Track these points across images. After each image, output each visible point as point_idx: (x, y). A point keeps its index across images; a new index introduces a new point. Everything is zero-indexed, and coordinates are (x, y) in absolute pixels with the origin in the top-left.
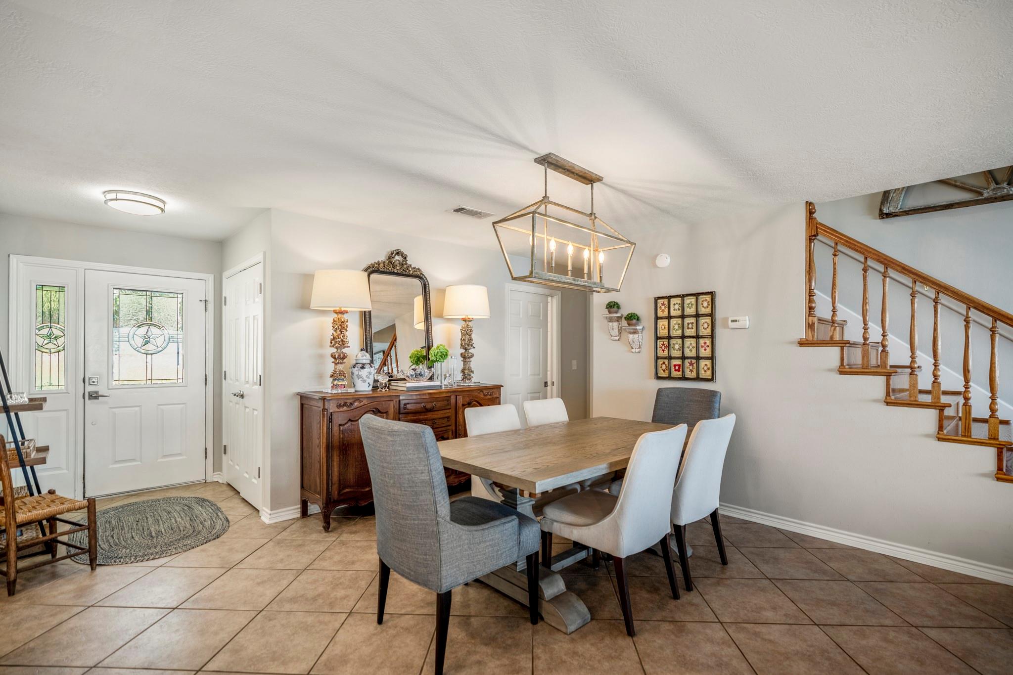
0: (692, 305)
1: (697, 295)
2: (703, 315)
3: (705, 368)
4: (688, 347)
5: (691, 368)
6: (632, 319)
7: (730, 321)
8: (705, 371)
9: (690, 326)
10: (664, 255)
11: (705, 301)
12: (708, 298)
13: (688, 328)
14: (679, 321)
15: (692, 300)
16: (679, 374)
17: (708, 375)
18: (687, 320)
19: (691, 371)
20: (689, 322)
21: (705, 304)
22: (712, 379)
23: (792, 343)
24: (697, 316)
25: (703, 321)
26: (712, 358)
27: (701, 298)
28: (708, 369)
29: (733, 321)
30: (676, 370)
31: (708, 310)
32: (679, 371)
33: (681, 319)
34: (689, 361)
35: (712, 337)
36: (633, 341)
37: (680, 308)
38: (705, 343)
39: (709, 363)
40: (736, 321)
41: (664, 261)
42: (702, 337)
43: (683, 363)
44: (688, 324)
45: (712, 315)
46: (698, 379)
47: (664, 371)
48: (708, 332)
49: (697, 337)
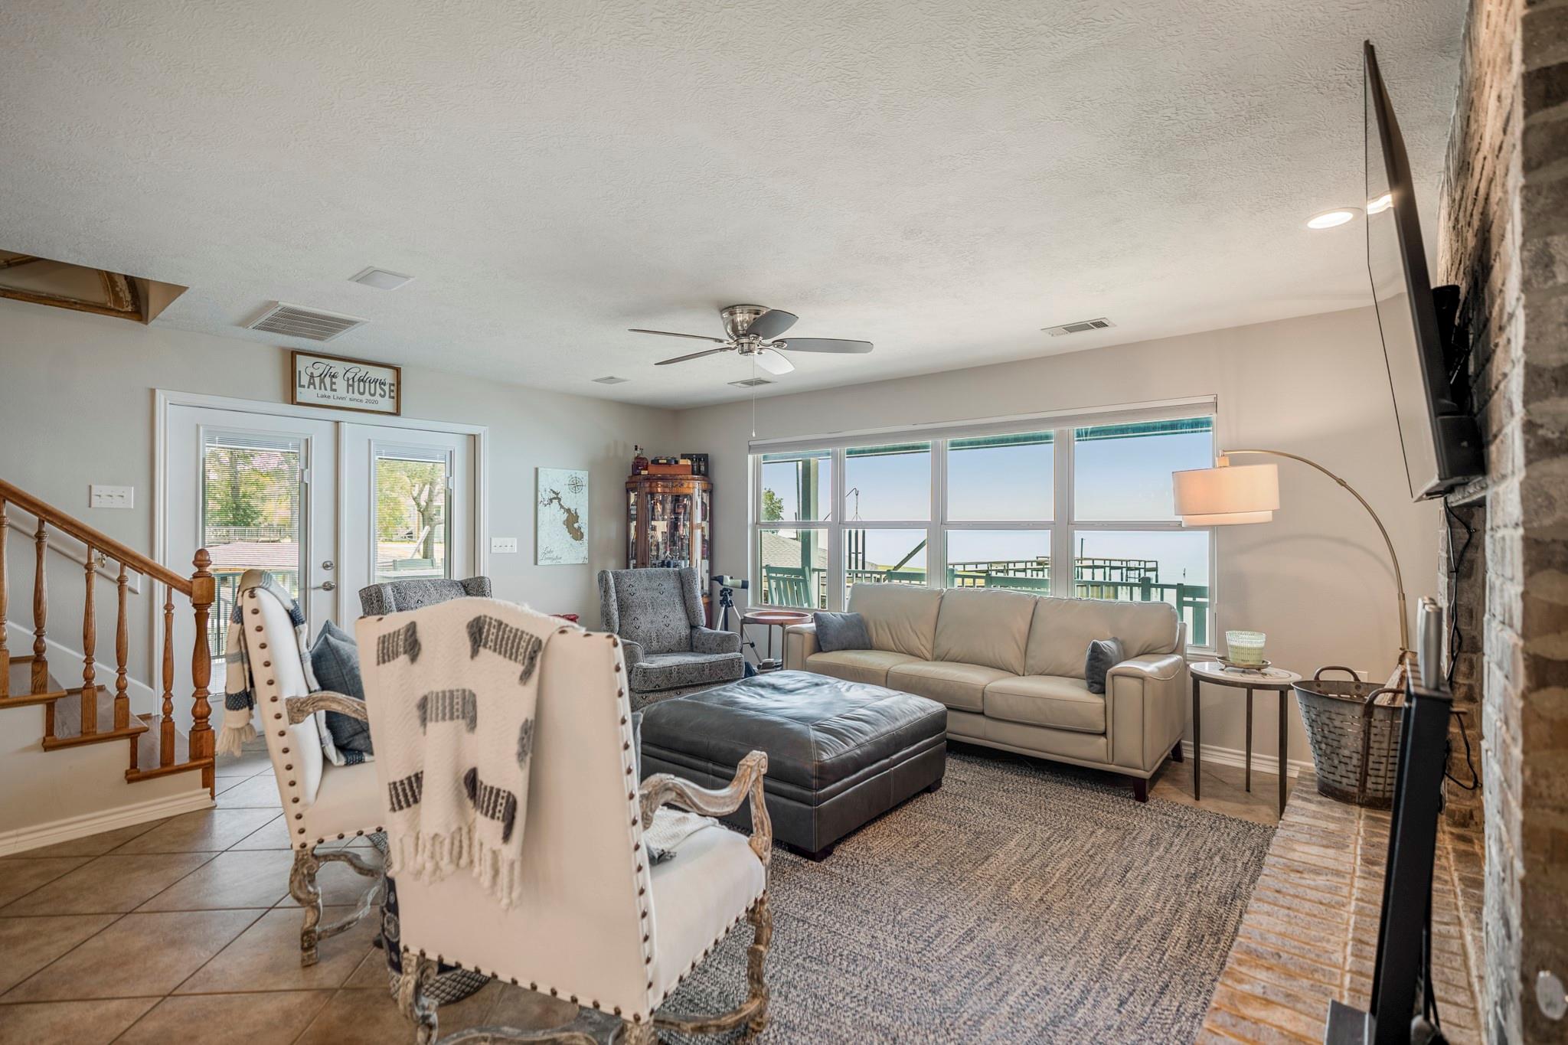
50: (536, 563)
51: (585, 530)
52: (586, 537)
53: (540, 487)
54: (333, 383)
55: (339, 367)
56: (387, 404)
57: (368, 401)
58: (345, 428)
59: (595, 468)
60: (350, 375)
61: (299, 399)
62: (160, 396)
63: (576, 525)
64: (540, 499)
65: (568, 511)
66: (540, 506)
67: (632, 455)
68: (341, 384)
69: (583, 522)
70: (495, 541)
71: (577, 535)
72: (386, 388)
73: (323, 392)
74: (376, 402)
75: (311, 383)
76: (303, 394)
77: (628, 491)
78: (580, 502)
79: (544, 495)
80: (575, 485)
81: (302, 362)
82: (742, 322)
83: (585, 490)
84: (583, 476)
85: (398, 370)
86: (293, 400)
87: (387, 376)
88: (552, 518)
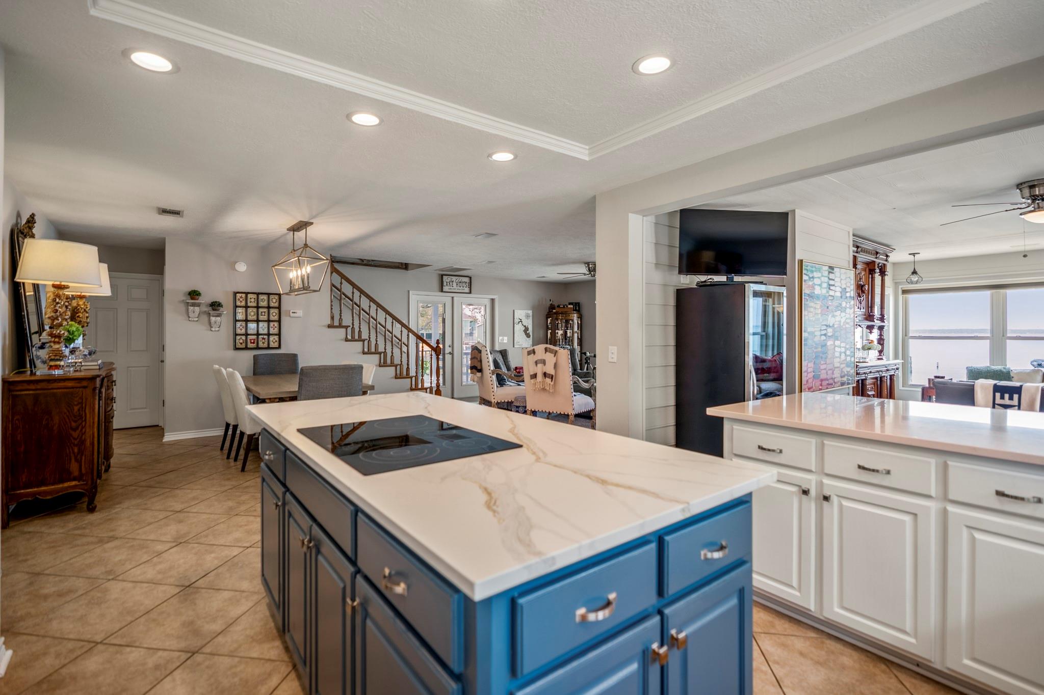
0: (265, 300)
1: (269, 294)
2: (273, 308)
3: (274, 341)
4: (262, 328)
5: (263, 341)
6: (215, 306)
7: (291, 313)
8: (274, 343)
9: (263, 314)
10: (243, 264)
11: (274, 299)
12: (277, 297)
13: (262, 315)
14: (255, 310)
15: (265, 297)
16: (254, 345)
17: (276, 345)
18: (261, 310)
19: (263, 343)
20: (262, 311)
21: (274, 301)
22: (279, 347)
23: (324, 326)
24: (269, 307)
25: (273, 311)
26: (279, 334)
27: (271, 297)
28: (276, 341)
29: (293, 313)
30: (251, 343)
31: (276, 305)
32: (254, 343)
33: (256, 309)
34: (262, 336)
35: (279, 321)
36: (215, 322)
37: (256, 302)
38: (274, 325)
39: (276, 338)
40: (295, 313)
41: (242, 267)
42: (272, 321)
43: (258, 338)
44: (262, 312)
45: (279, 308)
46: (269, 348)
47: (241, 344)
48: (276, 318)
49: (269, 321)
50: (514, 346)
51: (531, 334)
52: (531, 336)
53: (515, 318)
54: (452, 284)
55: (454, 278)
56: (467, 290)
57: (462, 289)
58: (455, 298)
59: (535, 309)
60: (457, 281)
61: (444, 290)
62: (410, 292)
63: (528, 332)
64: (515, 322)
65: (525, 326)
66: (515, 325)
67: (549, 303)
68: (455, 284)
69: (530, 331)
70: (500, 338)
71: (528, 336)
72: (467, 284)
73: (450, 287)
74: (464, 289)
75: (447, 285)
76: (446, 288)
77: (547, 318)
78: (529, 323)
79: (516, 321)
80: (527, 316)
81: (445, 278)
82: (591, 267)
83: (531, 318)
84: (530, 312)
85: (470, 278)
86: (442, 291)
87: (467, 280)
88: (519, 328)
